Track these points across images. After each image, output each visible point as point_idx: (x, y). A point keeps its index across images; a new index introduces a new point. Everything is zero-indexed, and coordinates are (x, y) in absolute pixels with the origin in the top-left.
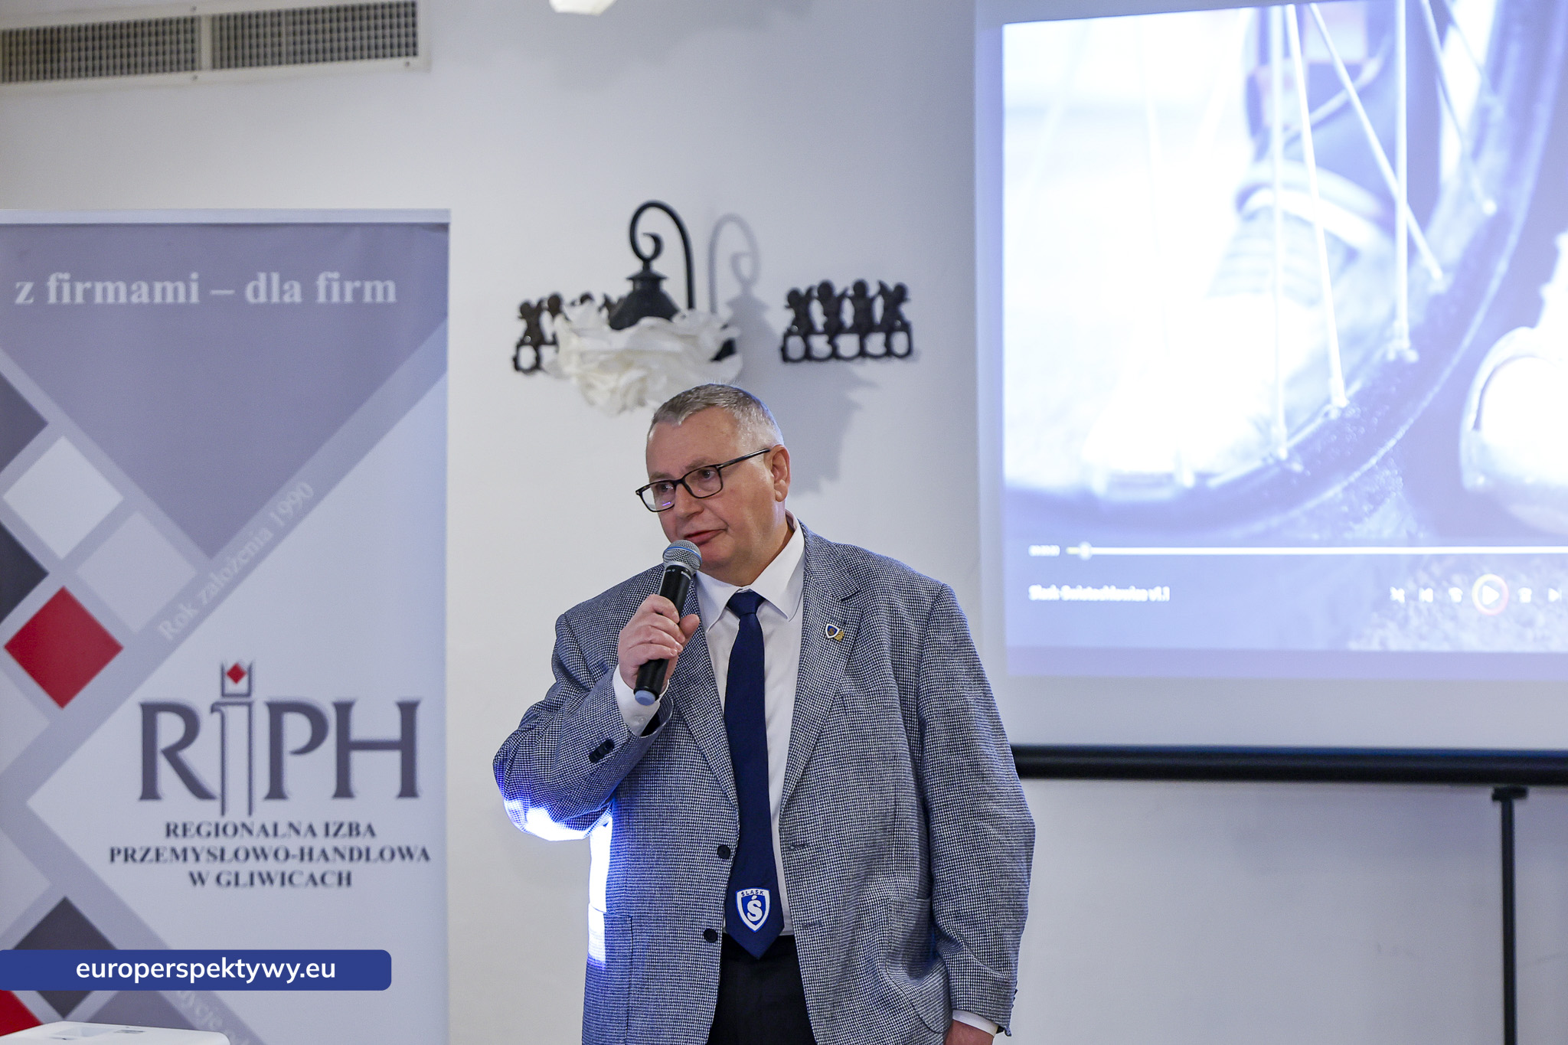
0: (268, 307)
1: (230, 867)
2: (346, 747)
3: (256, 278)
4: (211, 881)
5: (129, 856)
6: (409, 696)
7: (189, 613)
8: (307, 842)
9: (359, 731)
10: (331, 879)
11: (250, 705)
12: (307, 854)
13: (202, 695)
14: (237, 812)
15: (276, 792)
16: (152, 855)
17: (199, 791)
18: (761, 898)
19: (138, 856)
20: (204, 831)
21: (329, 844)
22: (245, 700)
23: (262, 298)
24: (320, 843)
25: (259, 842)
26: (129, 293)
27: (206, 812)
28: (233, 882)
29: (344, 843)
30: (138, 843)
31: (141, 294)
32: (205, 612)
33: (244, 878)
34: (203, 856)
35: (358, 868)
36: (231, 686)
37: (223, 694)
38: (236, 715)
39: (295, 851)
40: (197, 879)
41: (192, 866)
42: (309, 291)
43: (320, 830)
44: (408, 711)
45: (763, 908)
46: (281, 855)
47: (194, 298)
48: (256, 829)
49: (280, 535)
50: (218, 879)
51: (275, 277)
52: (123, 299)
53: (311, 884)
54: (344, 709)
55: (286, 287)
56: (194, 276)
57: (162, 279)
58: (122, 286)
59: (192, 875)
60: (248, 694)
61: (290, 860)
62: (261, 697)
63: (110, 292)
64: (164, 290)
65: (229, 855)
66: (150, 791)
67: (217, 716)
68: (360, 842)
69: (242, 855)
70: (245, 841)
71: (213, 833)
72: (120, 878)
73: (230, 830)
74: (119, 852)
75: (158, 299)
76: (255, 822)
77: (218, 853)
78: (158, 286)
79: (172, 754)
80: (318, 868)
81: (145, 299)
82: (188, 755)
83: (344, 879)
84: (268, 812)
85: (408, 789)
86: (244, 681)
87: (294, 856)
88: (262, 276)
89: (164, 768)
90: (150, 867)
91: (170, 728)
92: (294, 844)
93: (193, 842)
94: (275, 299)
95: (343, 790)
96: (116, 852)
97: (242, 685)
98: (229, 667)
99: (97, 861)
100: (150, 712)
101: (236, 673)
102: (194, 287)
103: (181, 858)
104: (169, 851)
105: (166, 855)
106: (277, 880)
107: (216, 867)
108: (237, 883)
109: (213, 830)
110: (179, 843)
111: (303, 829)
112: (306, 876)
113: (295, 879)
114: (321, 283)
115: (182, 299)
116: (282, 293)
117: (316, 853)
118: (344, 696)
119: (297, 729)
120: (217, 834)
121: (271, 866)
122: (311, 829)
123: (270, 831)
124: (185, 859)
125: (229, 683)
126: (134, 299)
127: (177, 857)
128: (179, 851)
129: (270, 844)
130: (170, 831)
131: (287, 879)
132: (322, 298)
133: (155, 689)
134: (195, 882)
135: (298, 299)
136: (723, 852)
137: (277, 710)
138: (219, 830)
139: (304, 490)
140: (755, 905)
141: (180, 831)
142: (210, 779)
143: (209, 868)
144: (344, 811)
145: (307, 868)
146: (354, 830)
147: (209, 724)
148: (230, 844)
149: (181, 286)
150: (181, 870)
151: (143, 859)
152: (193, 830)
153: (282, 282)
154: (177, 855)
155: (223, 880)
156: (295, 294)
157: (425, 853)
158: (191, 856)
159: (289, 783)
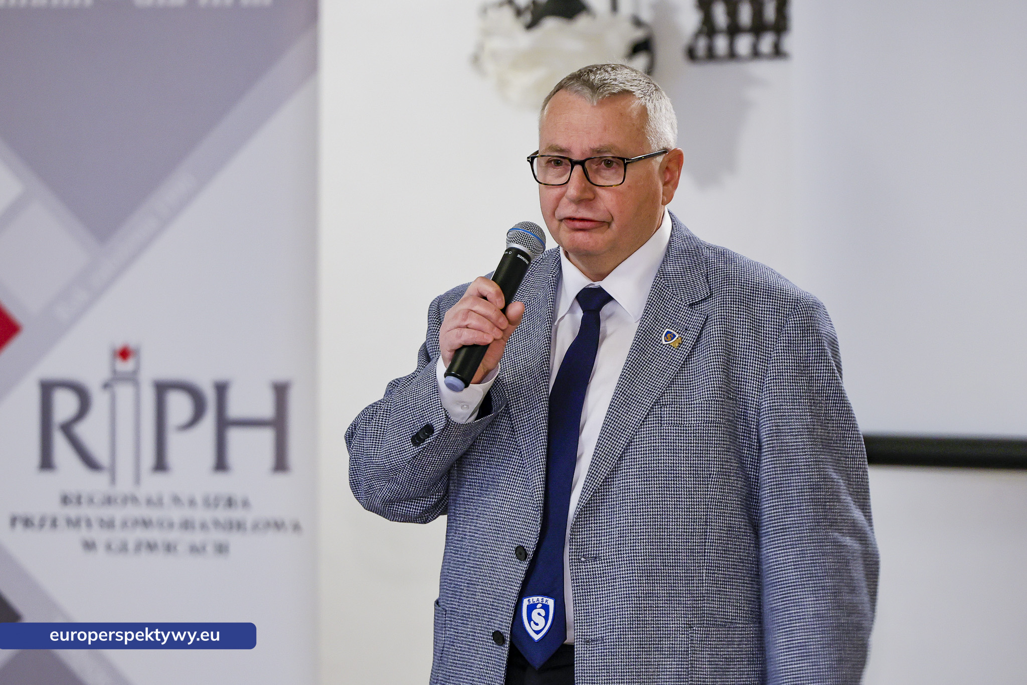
1: (117, 536)
2: (223, 424)
4: (101, 548)
5: (26, 523)
6: (281, 376)
7: (83, 294)
8: (188, 513)
9: (236, 408)
10: (210, 549)
11: (137, 383)
12: (187, 525)
13: (93, 373)
14: (125, 485)
15: (161, 465)
16: (48, 523)
17: (90, 463)
18: (546, 607)
19: (36, 524)
20: (96, 501)
21: (209, 515)
22: (132, 378)
24: (200, 514)
25: (146, 512)
27: (96, 483)
28: (121, 550)
29: (222, 514)
30: (36, 511)
32: (97, 295)
33: (131, 546)
35: (234, 540)
36: (120, 365)
37: (114, 372)
39: (178, 522)
40: (89, 546)
41: (84, 533)
43: (200, 502)
44: (281, 391)
45: (546, 618)
46: (166, 525)
48: (142, 500)
49: (165, 222)
50: (108, 547)
53: (191, 554)
54: (221, 389)
59: (84, 542)
60: (136, 374)
61: (174, 530)
62: (148, 376)
65: (118, 524)
66: (46, 462)
67: (108, 393)
68: (236, 514)
69: (130, 524)
70: (133, 512)
71: (104, 503)
72: (18, 542)
73: (120, 501)
74: (18, 520)
76: (142, 494)
77: (108, 522)
79: (67, 428)
80: (197, 537)
82: (83, 430)
83: (222, 549)
84: (154, 484)
85: (281, 464)
86: (131, 361)
87: (177, 527)
89: (59, 440)
90: (46, 535)
91: (65, 405)
92: (177, 514)
93: (85, 511)
95: (221, 464)
96: (15, 520)
97: (130, 365)
98: (118, 347)
100: (47, 389)
101: (124, 354)
103: (75, 526)
104: (64, 519)
105: (62, 523)
106: (161, 549)
107: (106, 535)
108: (125, 551)
109: (103, 500)
110: (73, 512)
111: (185, 501)
112: (188, 546)
113: (180, 548)
117: (197, 524)
118: (221, 375)
119: (179, 406)
120: (107, 504)
121: (154, 535)
122: (192, 503)
123: (155, 501)
124: (78, 527)
125: (119, 362)
127: (72, 526)
128: (73, 520)
129: (153, 514)
130: (65, 500)
131: (170, 548)
133: (52, 368)
134: (86, 549)
136: (521, 552)
137: (162, 389)
138: (109, 501)
140: (539, 614)
141: (74, 501)
142: (100, 453)
143: (100, 536)
144: (222, 484)
145: (189, 537)
146: (230, 503)
147: (100, 401)
148: (118, 513)
150: (74, 537)
151: (41, 527)
152: (86, 500)
154: (73, 523)
155: (113, 547)
157: (297, 527)
158: (83, 524)
159: (173, 456)
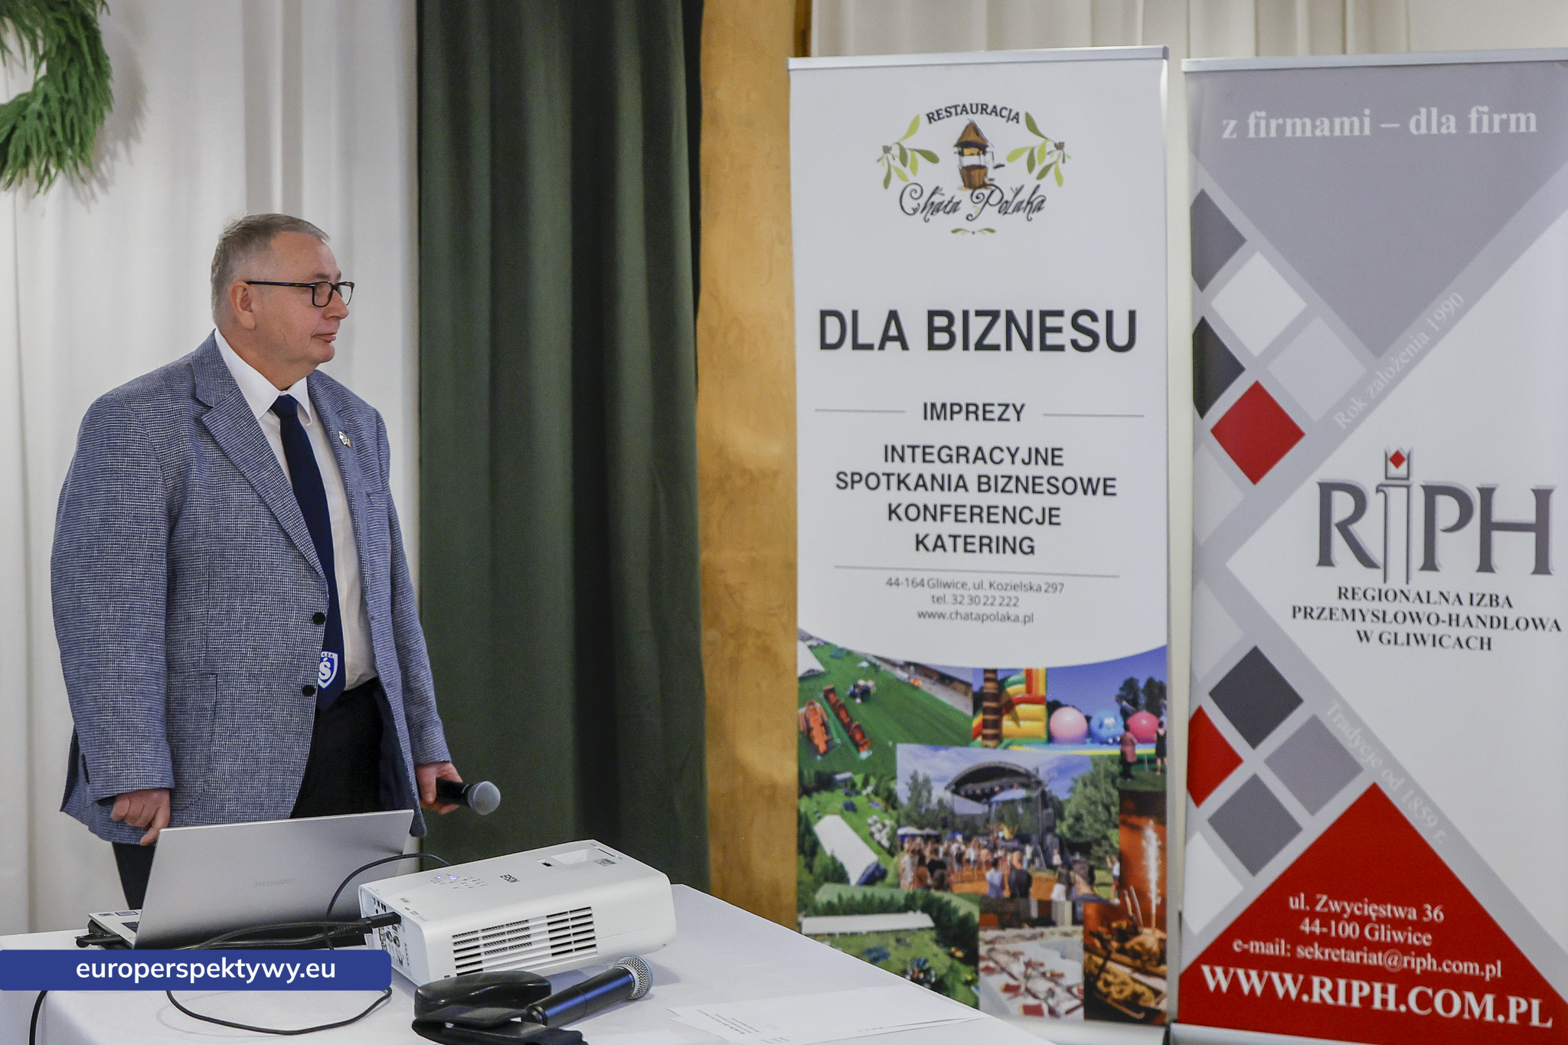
0: (1428, 136)
1: (1391, 627)
2: (1488, 527)
3: (1419, 113)
4: (1374, 638)
5: (1308, 613)
6: (1543, 484)
7: (1360, 405)
8: (1455, 609)
9: (1499, 514)
10: (1475, 644)
11: (1408, 487)
12: (1453, 620)
13: (1369, 478)
14: (1396, 581)
15: (1430, 564)
16: (1326, 613)
17: (1366, 561)
19: (1315, 614)
20: (1369, 595)
21: (1473, 612)
22: (1405, 483)
23: (1423, 130)
24: (1465, 611)
25: (1415, 607)
26: (1314, 127)
27: (1371, 579)
28: (1393, 641)
29: (1485, 612)
30: (1315, 603)
31: (1324, 129)
32: (1372, 405)
33: (1402, 638)
34: (1369, 617)
35: (1497, 635)
36: (1393, 470)
37: (1387, 478)
38: (1397, 495)
39: (1444, 617)
40: (1364, 636)
41: (1359, 625)
42: (1463, 123)
43: (1466, 600)
44: (1543, 497)
46: (1433, 619)
47: (1367, 132)
48: (1412, 596)
49: (1435, 339)
50: (1380, 638)
51: (1434, 111)
52: (1308, 133)
53: (1457, 647)
54: (1487, 494)
55: (1444, 120)
56: (1367, 112)
57: (1340, 115)
58: (1308, 121)
59: (1358, 632)
60: (1407, 478)
61: (1440, 623)
62: (1417, 481)
63: (1298, 127)
64: (1342, 124)
65: (1389, 617)
66: (1325, 559)
67: (1381, 495)
68: (1499, 612)
69: (1400, 617)
70: (1403, 606)
71: (1377, 598)
72: (1300, 632)
73: (1391, 596)
74: (1300, 609)
75: (1337, 133)
76: (1412, 590)
77: (1381, 615)
78: (1337, 121)
79: (1343, 527)
80: (1464, 632)
81: (1327, 133)
82: (1356, 528)
83: (1485, 644)
84: (1423, 581)
85: (1542, 567)
86: (1404, 465)
87: (1443, 622)
88: (1423, 111)
89: (1337, 537)
90: (1325, 624)
91: (1342, 505)
92: (1444, 610)
93: (1360, 604)
94: (1434, 131)
95: (1486, 565)
96: (1297, 609)
97: (1402, 470)
98: (1391, 453)
99: (1281, 616)
100: (1327, 490)
101: (1397, 459)
102: (1367, 121)
103: (1351, 618)
104: (1340, 610)
105: (1339, 614)
106: (1430, 641)
107: (1379, 627)
108: (1396, 643)
109: (1376, 595)
110: (1349, 605)
111: (1452, 597)
112: (1454, 639)
113: (1444, 641)
114: (1473, 116)
115: (1356, 132)
116: (1440, 124)
117: (1462, 620)
118: (1488, 482)
119: (1447, 510)
120: (1380, 599)
121: (1423, 628)
122: (1458, 598)
123: (1424, 599)
124: (1354, 619)
125: (1391, 466)
126: (1318, 133)
127: (1347, 617)
128: (1349, 612)
129: (1424, 609)
130: (1342, 593)
131: (1437, 641)
132: (1474, 130)
133: (1330, 471)
134: (1361, 639)
135: (1453, 130)
137: (1431, 492)
138: (1382, 595)
139: (1455, 299)
141: (1349, 595)
142: (1374, 550)
143: (1374, 628)
144: (1486, 583)
145: (1454, 632)
146: (1494, 601)
147: (1375, 502)
148: (1391, 607)
149: (1356, 120)
150: (1351, 629)
151: (1319, 618)
152: (1361, 594)
153: (1439, 116)
154: (1347, 615)
155: (1385, 638)
156: (1451, 126)
157: (1556, 625)
158: (1358, 615)
159: (1441, 556)
